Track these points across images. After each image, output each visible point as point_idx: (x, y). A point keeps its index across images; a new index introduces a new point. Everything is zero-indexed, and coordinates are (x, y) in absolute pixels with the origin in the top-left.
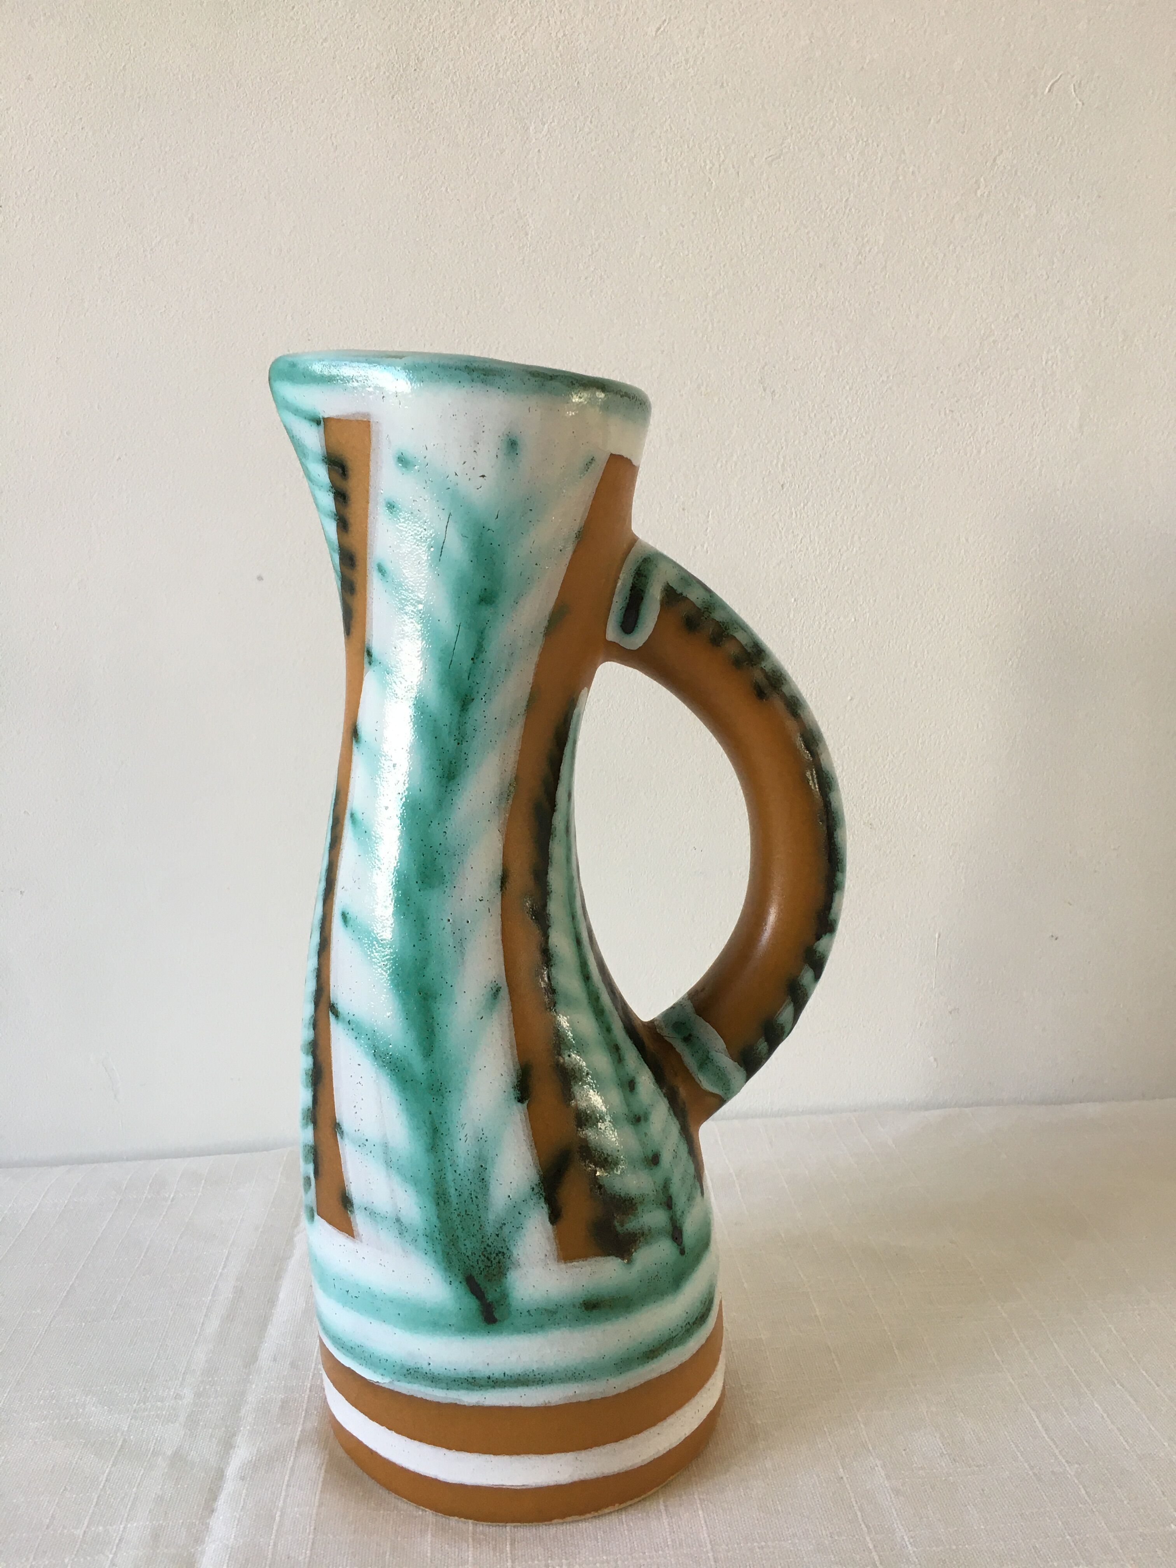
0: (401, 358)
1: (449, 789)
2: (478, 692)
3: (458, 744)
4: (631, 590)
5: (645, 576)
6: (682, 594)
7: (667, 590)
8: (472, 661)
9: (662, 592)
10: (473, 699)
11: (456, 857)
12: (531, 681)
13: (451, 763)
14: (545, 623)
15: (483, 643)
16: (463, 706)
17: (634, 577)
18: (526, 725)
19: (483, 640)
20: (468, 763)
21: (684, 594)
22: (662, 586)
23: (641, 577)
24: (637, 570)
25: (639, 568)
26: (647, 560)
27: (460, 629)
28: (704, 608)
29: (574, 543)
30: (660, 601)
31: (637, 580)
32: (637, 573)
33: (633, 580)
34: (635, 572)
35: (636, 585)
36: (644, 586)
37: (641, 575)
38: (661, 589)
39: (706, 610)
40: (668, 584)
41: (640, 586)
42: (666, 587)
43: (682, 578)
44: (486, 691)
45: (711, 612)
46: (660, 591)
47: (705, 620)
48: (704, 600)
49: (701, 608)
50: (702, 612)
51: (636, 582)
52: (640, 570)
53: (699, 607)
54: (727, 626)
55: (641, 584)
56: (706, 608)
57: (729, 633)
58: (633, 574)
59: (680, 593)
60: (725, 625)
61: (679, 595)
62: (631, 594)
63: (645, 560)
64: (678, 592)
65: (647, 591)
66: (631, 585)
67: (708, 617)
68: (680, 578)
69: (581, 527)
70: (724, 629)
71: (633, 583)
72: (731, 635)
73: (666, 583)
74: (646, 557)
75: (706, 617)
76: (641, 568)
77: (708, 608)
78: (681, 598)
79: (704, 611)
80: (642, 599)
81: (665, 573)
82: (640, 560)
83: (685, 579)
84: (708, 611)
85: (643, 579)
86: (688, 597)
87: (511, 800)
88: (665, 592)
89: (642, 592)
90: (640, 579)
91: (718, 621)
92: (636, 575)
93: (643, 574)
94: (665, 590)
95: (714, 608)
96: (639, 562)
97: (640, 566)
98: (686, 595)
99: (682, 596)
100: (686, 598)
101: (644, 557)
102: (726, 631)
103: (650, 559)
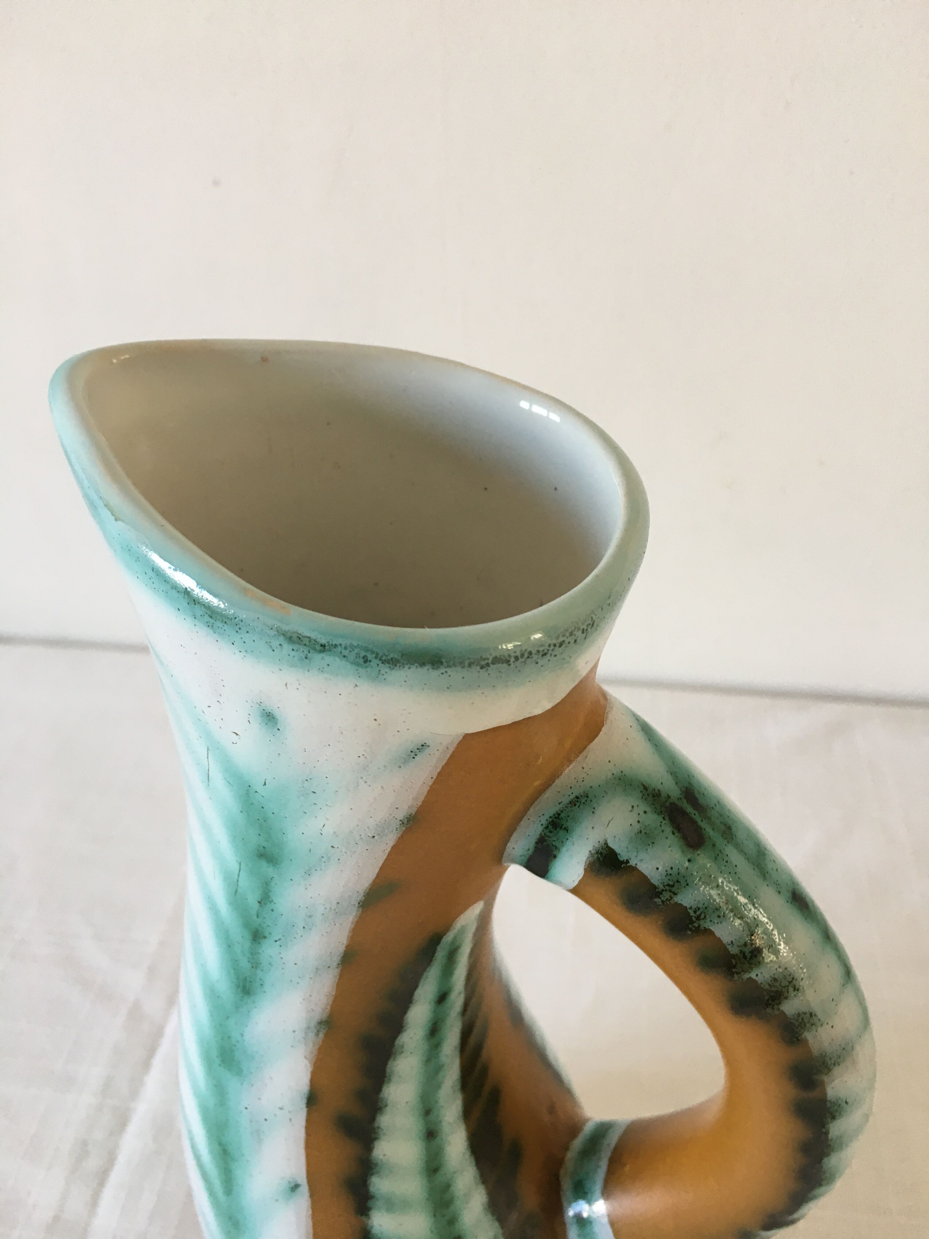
3: (253, 968)
4: (537, 843)
5: (566, 830)
6: (628, 862)
7: (601, 853)
8: (259, 904)
9: (591, 854)
10: (266, 937)
13: (246, 980)
14: (358, 897)
15: (269, 893)
16: (254, 939)
17: (546, 828)
18: (341, 975)
21: (632, 863)
22: (594, 846)
23: (558, 829)
24: (554, 817)
25: (559, 815)
26: (579, 800)
27: (241, 867)
28: (664, 886)
29: (398, 829)
30: (585, 865)
31: (551, 832)
32: (553, 821)
33: (543, 831)
34: (551, 820)
35: (546, 838)
36: (561, 842)
37: (559, 827)
38: (590, 851)
39: (667, 888)
40: (606, 844)
41: (554, 841)
42: (601, 848)
43: (641, 832)
44: (280, 937)
45: (676, 892)
46: (588, 852)
47: (661, 903)
48: (670, 872)
49: (658, 885)
50: (659, 890)
51: (548, 834)
52: (560, 817)
53: (655, 883)
54: (700, 915)
55: (555, 839)
56: (668, 885)
57: (702, 926)
58: (544, 822)
59: (625, 861)
60: (698, 913)
61: (623, 862)
62: (535, 847)
63: (576, 799)
64: (621, 859)
65: (564, 850)
66: (538, 837)
67: (667, 900)
68: (636, 831)
69: (412, 814)
70: (694, 919)
71: (541, 834)
72: (705, 928)
73: (602, 842)
74: (580, 794)
75: (665, 900)
76: (562, 815)
77: (673, 886)
78: (624, 866)
79: (663, 890)
80: (555, 857)
81: (609, 821)
82: (566, 800)
83: (645, 833)
84: (670, 891)
85: (562, 833)
86: (638, 867)
87: (321, 1035)
88: (596, 856)
89: (556, 849)
90: (555, 832)
91: (686, 907)
92: (550, 825)
93: (563, 825)
94: (597, 853)
95: (687, 885)
96: (561, 804)
97: (562, 811)
98: (636, 864)
99: (628, 864)
100: (634, 869)
101: (576, 793)
102: (697, 921)
103: (587, 797)
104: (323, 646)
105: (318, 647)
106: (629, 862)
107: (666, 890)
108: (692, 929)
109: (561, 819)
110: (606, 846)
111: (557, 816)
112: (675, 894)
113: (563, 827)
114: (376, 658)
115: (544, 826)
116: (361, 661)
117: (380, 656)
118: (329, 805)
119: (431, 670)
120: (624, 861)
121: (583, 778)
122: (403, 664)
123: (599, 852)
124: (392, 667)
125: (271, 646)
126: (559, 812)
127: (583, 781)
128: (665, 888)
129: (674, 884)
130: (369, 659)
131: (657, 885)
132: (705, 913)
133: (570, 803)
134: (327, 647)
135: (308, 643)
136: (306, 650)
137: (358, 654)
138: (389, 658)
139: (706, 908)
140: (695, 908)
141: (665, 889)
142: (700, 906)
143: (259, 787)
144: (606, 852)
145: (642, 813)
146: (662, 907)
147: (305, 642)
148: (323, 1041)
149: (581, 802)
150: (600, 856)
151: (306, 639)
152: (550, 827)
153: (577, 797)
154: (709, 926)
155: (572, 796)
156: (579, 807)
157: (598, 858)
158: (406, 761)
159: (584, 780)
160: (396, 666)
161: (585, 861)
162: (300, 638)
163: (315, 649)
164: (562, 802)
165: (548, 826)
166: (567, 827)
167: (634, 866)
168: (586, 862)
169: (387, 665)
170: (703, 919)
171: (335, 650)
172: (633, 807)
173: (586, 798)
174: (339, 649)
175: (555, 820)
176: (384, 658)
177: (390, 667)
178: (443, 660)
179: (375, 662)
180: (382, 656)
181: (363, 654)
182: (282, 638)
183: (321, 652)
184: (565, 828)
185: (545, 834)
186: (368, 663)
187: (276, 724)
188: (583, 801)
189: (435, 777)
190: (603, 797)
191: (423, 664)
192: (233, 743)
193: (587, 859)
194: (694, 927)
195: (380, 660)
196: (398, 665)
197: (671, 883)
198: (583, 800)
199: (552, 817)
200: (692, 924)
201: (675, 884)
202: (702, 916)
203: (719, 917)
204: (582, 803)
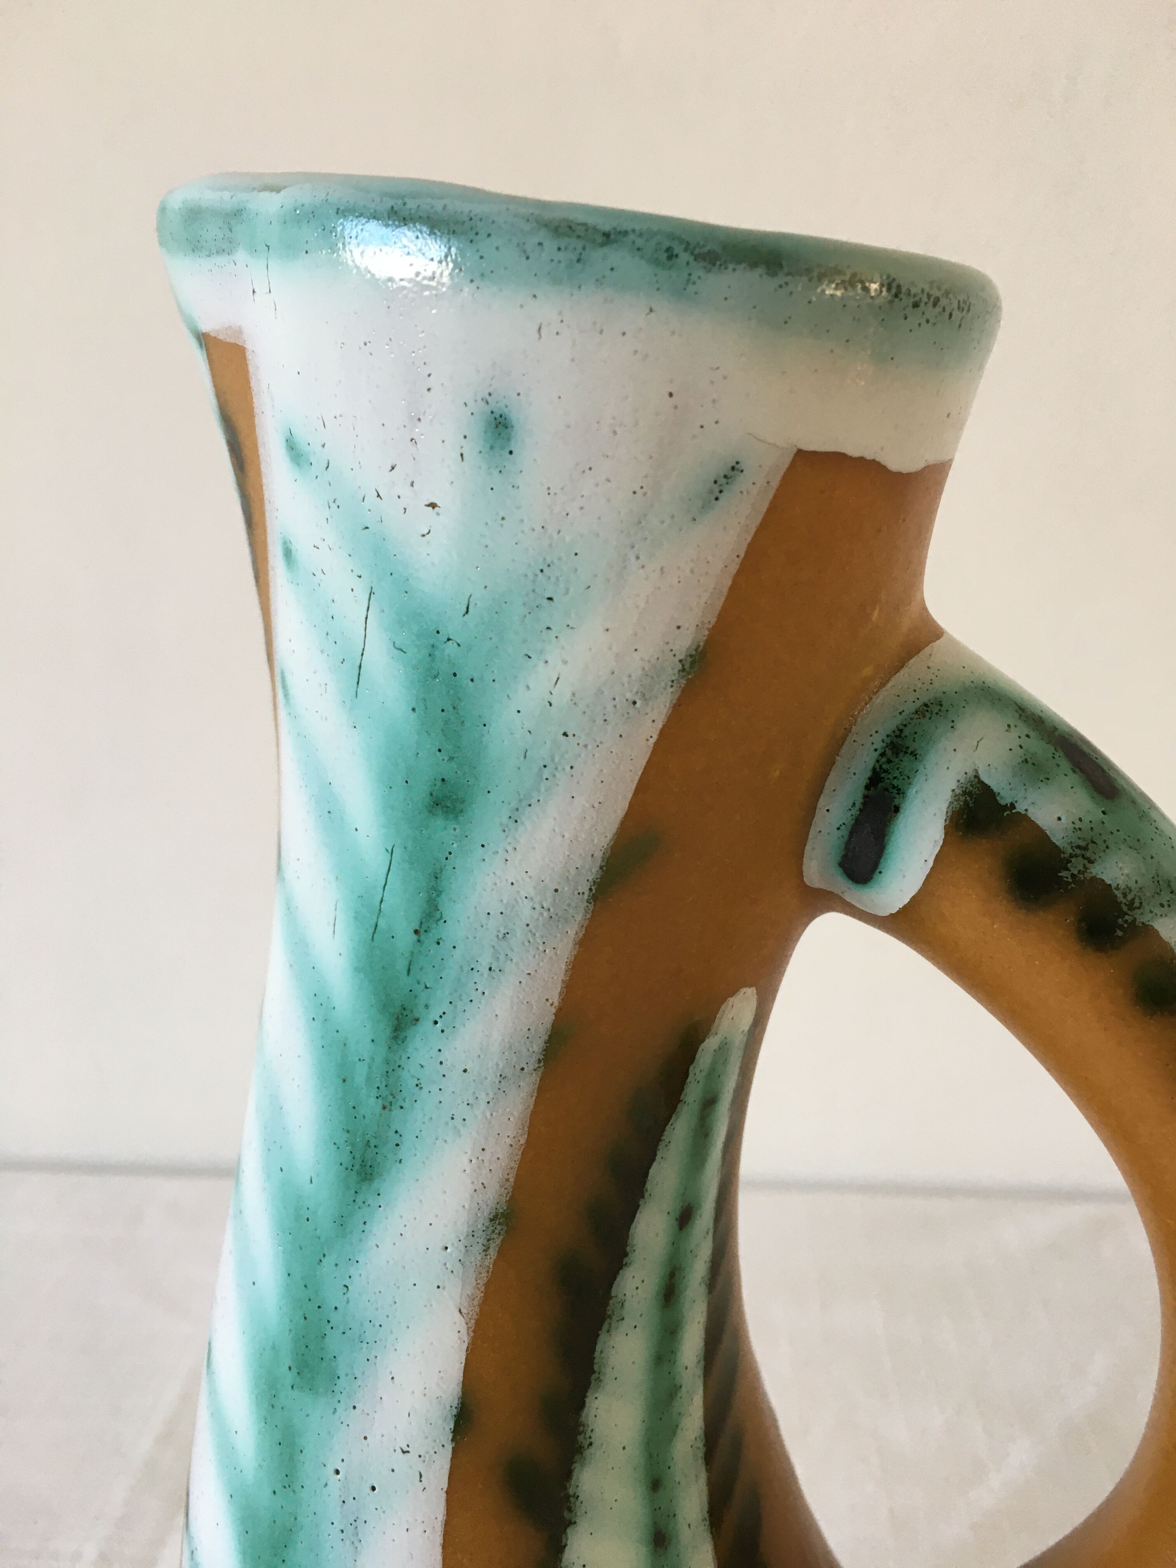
0: (277, 190)
1: (360, 1199)
2: (427, 1006)
3: (384, 1108)
4: (867, 787)
5: (914, 754)
6: (1013, 806)
7: (970, 794)
8: (415, 937)
9: (956, 797)
10: (417, 1020)
11: (364, 1345)
12: (556, 999)
13: (368, 1144)
14: (591, 871)
15: (438, 899)
16: (396, 1030)
17: (883, 755)
18: (542, 1090)
19: (439, 893)
20: (403, 1152)
21: (1020, 808)
22: (958, 781)
23: (901, 755)
24: (893, 735)
25: (901, 731)
26: (929, 709)
27: (393, 860)
28: (1072, 847)
29: (674, 684)
30: (946, 820)
31: (889, 761)
32: (892, 742)
33: (878, 761)
34: (888, 740)
35: (883, 775)
36: (906, 778)
37: (901, 751)
38: (953, 790)
39: (1078, 852)
40: (977, 777)
41: (895, 778)
42: (969, 784)
43: (1026, 761)
44: (445, 1007)
45: (1093, 859)
46: (950, 793)
47: (1070, 880)
48: (1078, 825)
49: (1064, 847)
50: (1066, 856)
51: (885, 767)
52: (903, 735)
53: (1057, 843)
54: (1133, 899)
55: (897, 774)
56: (1079, 847)
57: (1138, 921)
58: (879, 745)
59: (1009, 805)
60: (1130, 897)
61: (1005, 808)
62: (865, 797)
63: (925, 708)
64: (1003, 802)
65: (912, 792)
66: (869, 774)
67: (1079, 872)
68: (1021, 760)
69: (699, 646)
70: (1125, 908)
71: (874, 769)
72: (1143, 923)
73: (971, 773)
74: (929, 700)
75: (1076, 872)
76: (906, 732)
77: (1086, 848)
78: (1008, 814)
79: (1071, 856)
80: (897, 810)
81: (978, 742)
82: (910, 708)
83: (1033, 764)
84: (1083, 857)
85: (906, 760)
86: (1030, 814)
87: (493, 1253)
88: (962, 798)
89: (898, 794)
90: (897, 760)
91: (1110, 885)
92: (889, 749)
93: (908, 748)
94: (964, 793)
95: (1107, 847)
96: (903, 713)
97: (905, 725)
98: (1026, 810)
99: (1014, 811)
100: (1024, 818)
101: (925, 699)
102: (1130, 913)
103: (941, 705)
104: (607, 235)
105: (600, 239)
106: (1015, 808)
107: (1076, 856)
108: (1123, 926)
109: (905, 738)
110: (976, 780)
111: (898, 733)
112: (1091, 862)
113: (910, 751)
114: (686, 250)
115: (878, 752)
116: (664, 256)
117: (691, 247)
118: (571, 625)
119: (765, 276)
120: (1007, 804)
121: (932, 680)
122: (725, 262)
123: (968, 791)
124: (709, 266)
125: (525, 252)
126: (901, 727)
127: (931, 684)
128: (1074, 850)
129: (1087, 845)
130: (675, 252)
131: (1062, 847)
132: (1139, 897)
133: (916, 712)
134: (612, 237)
135: (582, 234)
136: (579, 244)
137: (659, 243)
138: (705, 250)
139: (1140, 889)
140: (1124, 888)
141: (1074, 853)
142: (1132, 884)
143: (453, 626)
144: (978, 792)
145: (1023, 736)
146: (1073, 886)
147: (579, 233)
148: (495, 1264)
149: (932, 711)
150: (968, 798)
151: (580, 227)
152: (889, 753)
153: (926, 705)
154: (1149, 921)
155: (919, 704)
156: (930, 718)
157: (966, 802)
158: (705, 507)
159: (932, 682)
160: (714, 264)
161: (945, 810)
162: (570, 227)
163: (594, 241)
164: (903, 711)
165: (885, 751)
166: (915, 750)
167: (1023, 812)
168: (947, 812)
169: (702, 264)
170: (1139, 908)
171: (625, 239)
172: (1009, 726)
173: (939, 707)
174: (632, 237)
175: (895, 740)
176: (697, 251)
177: (705, 268)
178: (784, 263)
179: (684, 257)
180: (695, 248)
181: (667, 244)
182: (543, 232)
183: (602, 245)
184: (912, 753)
185: (881, 767)
186: (674, 259)
187: (509, 439)
188: (935, 711)
189: (742, 555)
190: (964, 707)
191: (754, 265)
192: (423, 536)
193: (948, 807)
194: (1126, 921)
195: (692, 253)
196: (718, 263)
197: (1082, 843)
198: (936, 709)
199: (890, 736)
200: (1122, 918)
201: (1090, 847)
202: (1137, 904)
203: (1162, 905)
204: (934, 714)
